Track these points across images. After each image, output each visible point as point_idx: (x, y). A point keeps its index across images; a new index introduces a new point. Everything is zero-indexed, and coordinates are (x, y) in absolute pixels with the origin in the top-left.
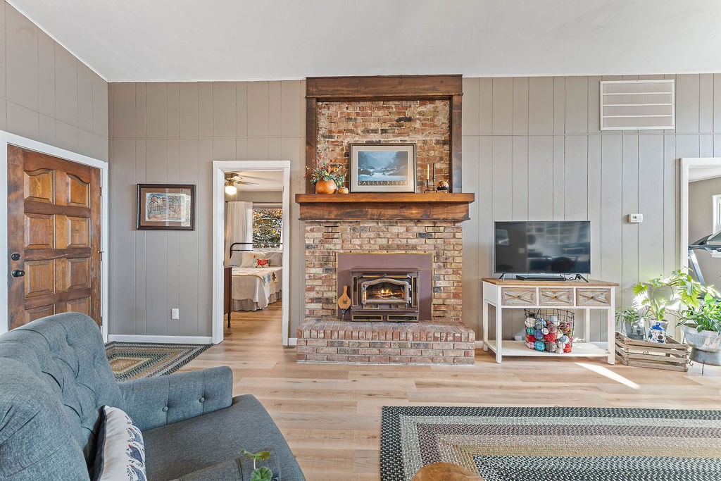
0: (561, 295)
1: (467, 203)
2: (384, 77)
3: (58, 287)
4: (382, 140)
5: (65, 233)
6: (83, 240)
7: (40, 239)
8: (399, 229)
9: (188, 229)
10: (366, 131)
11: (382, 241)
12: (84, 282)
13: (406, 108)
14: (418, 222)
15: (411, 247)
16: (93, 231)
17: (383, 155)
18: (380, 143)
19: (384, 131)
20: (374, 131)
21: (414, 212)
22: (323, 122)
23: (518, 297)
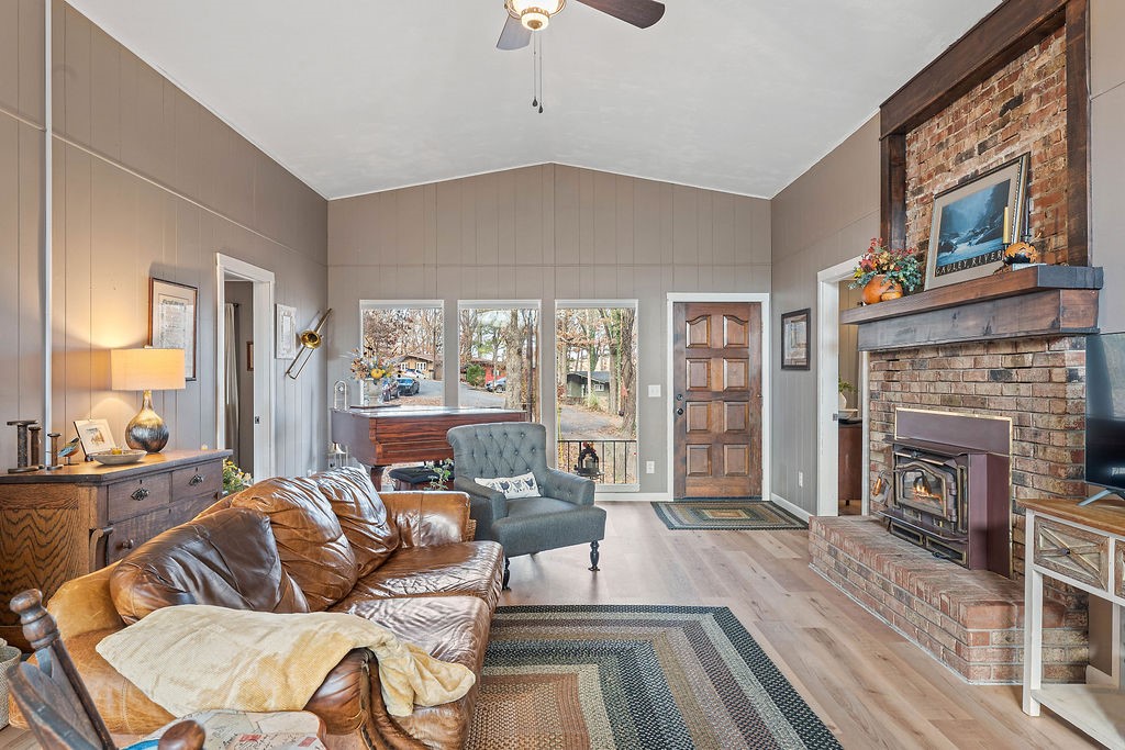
1: (1057, 289)
2: (959, 41)
3: (714, 429)
4: (979, 168)
5: (723, 375)
6: (739, 382)
7: (700, 382)
8: (963, 362)
9: (806, 368)
10: (960, 160)
11: (943, 388)
12: (742, 426)
13: (1013, 78)
14: (990, 344)
15: (980, 402)
16: (753, 371)
17: (973, 202)
18: (976, 177)
19: (983, 147)
20: (969, 155)
21: (971, 323)
22: (912, 169)
23: (1068, 553)
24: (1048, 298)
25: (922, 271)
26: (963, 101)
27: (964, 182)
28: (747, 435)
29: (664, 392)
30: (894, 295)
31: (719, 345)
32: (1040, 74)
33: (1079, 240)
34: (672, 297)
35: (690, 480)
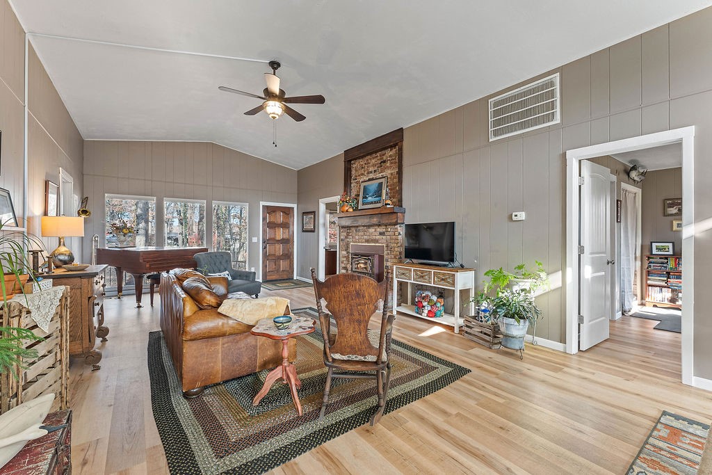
0: (425, 275)
1: (396, 213)
3: (277, 254)
4: (374, 177)
5: (280, 234)
6: (286, 236)
7: (272, 237)
8: (372, 230)
9: (313, 231)
10: (368, 173)
11: (366, 237)
12: (287, 253)
13: (384, 155)
14: (379, 225)
15: (376, 241)
16: (291, 233)
17: (373, 186)
18: (372, 179)
19: (375, 171)
20: (371, 172)
21: (375, 220)
22: (353, 172)
23: (403, 274)
24: (395, 215)
25: (358, 203)
26: (369, 157)
27: (370, 180)
28: (288, 256)
29: (259, 239)
30: (351, 210)
31: (279, 223)
32: (390, 156)
33: (400, 201)
34: (262, 203)
35: (268, 274)
